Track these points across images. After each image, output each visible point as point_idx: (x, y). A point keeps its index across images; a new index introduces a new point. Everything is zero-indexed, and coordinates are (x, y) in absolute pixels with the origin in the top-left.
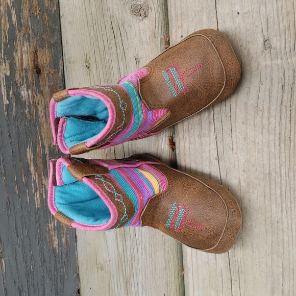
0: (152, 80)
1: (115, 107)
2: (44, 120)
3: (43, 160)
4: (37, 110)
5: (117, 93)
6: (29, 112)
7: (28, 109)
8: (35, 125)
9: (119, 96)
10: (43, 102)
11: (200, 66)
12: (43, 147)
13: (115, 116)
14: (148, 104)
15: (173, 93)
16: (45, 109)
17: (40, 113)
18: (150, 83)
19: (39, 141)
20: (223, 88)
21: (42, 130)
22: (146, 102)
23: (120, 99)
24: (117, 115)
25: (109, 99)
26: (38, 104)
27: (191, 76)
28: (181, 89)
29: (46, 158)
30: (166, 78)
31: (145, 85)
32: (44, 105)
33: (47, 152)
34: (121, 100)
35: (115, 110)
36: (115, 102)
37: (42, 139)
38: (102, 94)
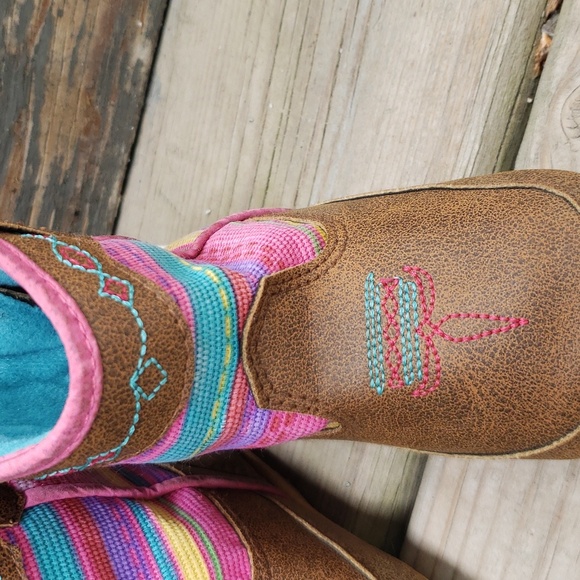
0: (318, 292)
1: (104, 381)
2: (65, 72)
3: (19, 200)
4: (50, 32)
5: (140, 322)
6: (20, 29)
7: (16, 18)
8: (26, 80)
9: (144, 336)
10: (79, 15)
11: (518, 322)
12: (34, 160)
13: (89, 420)
14: (260, 387)
15: (374, 376)
16: (80, 37)
17: (56, 47)
18: (305, 303)
19: (24, 133)
20: (571, 436)
21: (47, 103)
22: (257, 376)
23: (143, 350)
24: (97, 417)
25: (91, 343)
26: (60, 13)
27: (464, 345)
28: (412, 373)
29: (31, 197)
30: (372, 307)
31: (283, 307)
32: (78, 23)
33: (42, 178)
34: (147, 356)
35: (96, 397)
36: (114, 361)
37: (36, 134)
38: (73, 309)
